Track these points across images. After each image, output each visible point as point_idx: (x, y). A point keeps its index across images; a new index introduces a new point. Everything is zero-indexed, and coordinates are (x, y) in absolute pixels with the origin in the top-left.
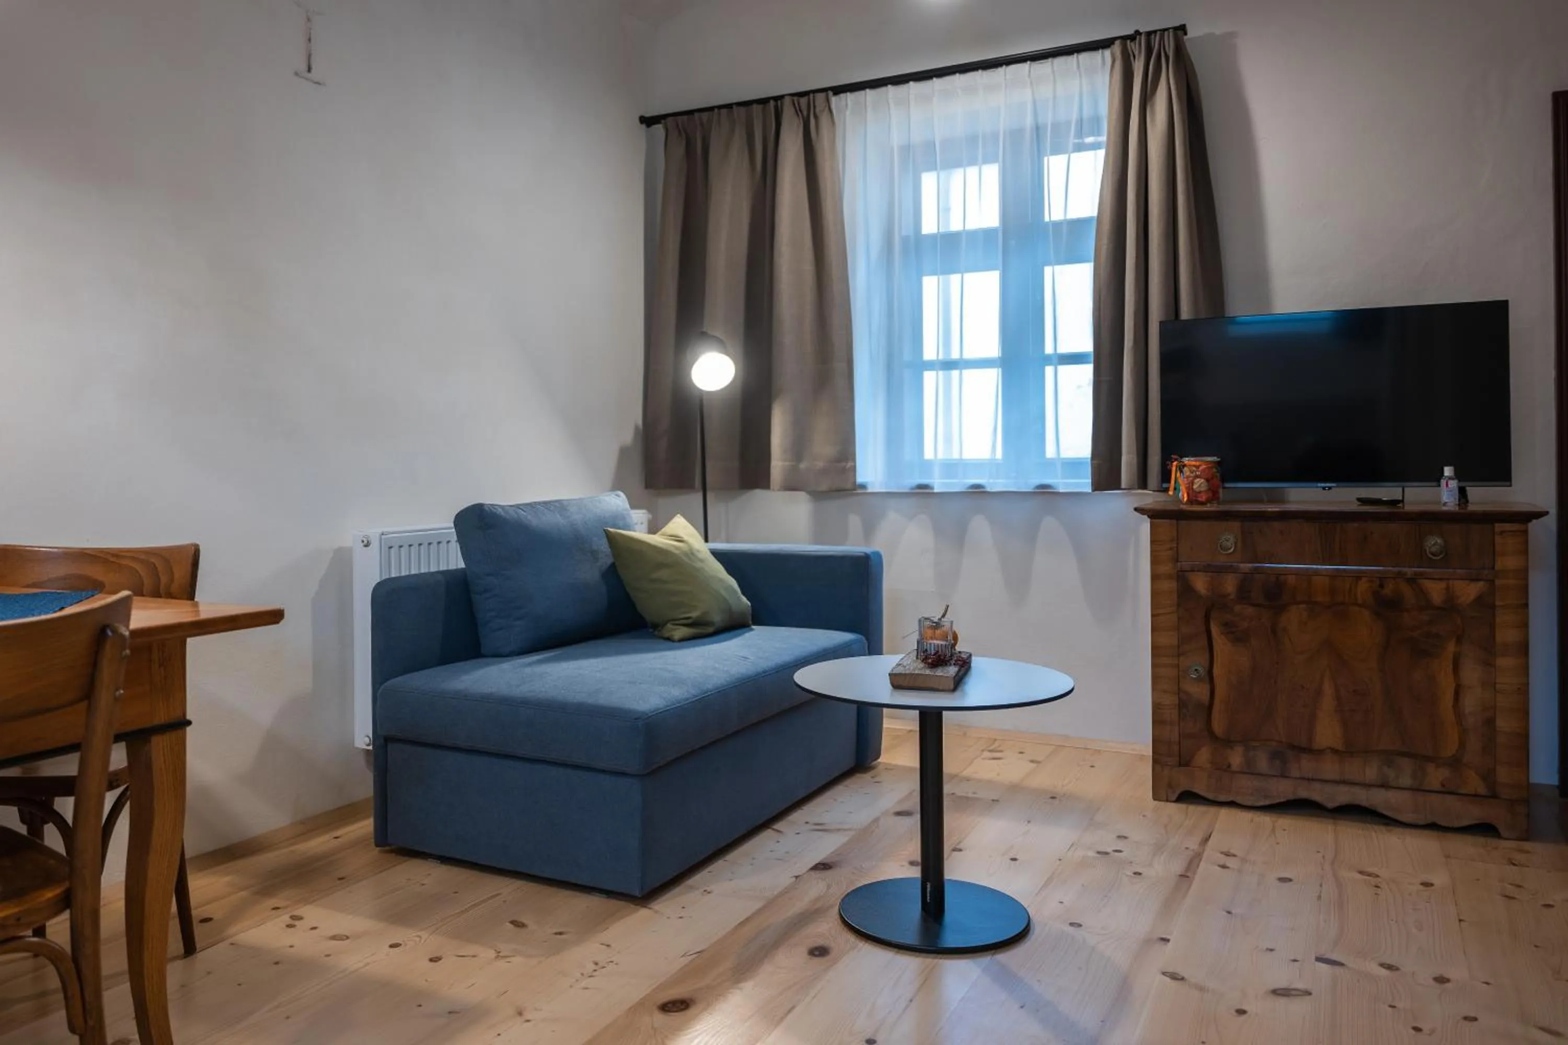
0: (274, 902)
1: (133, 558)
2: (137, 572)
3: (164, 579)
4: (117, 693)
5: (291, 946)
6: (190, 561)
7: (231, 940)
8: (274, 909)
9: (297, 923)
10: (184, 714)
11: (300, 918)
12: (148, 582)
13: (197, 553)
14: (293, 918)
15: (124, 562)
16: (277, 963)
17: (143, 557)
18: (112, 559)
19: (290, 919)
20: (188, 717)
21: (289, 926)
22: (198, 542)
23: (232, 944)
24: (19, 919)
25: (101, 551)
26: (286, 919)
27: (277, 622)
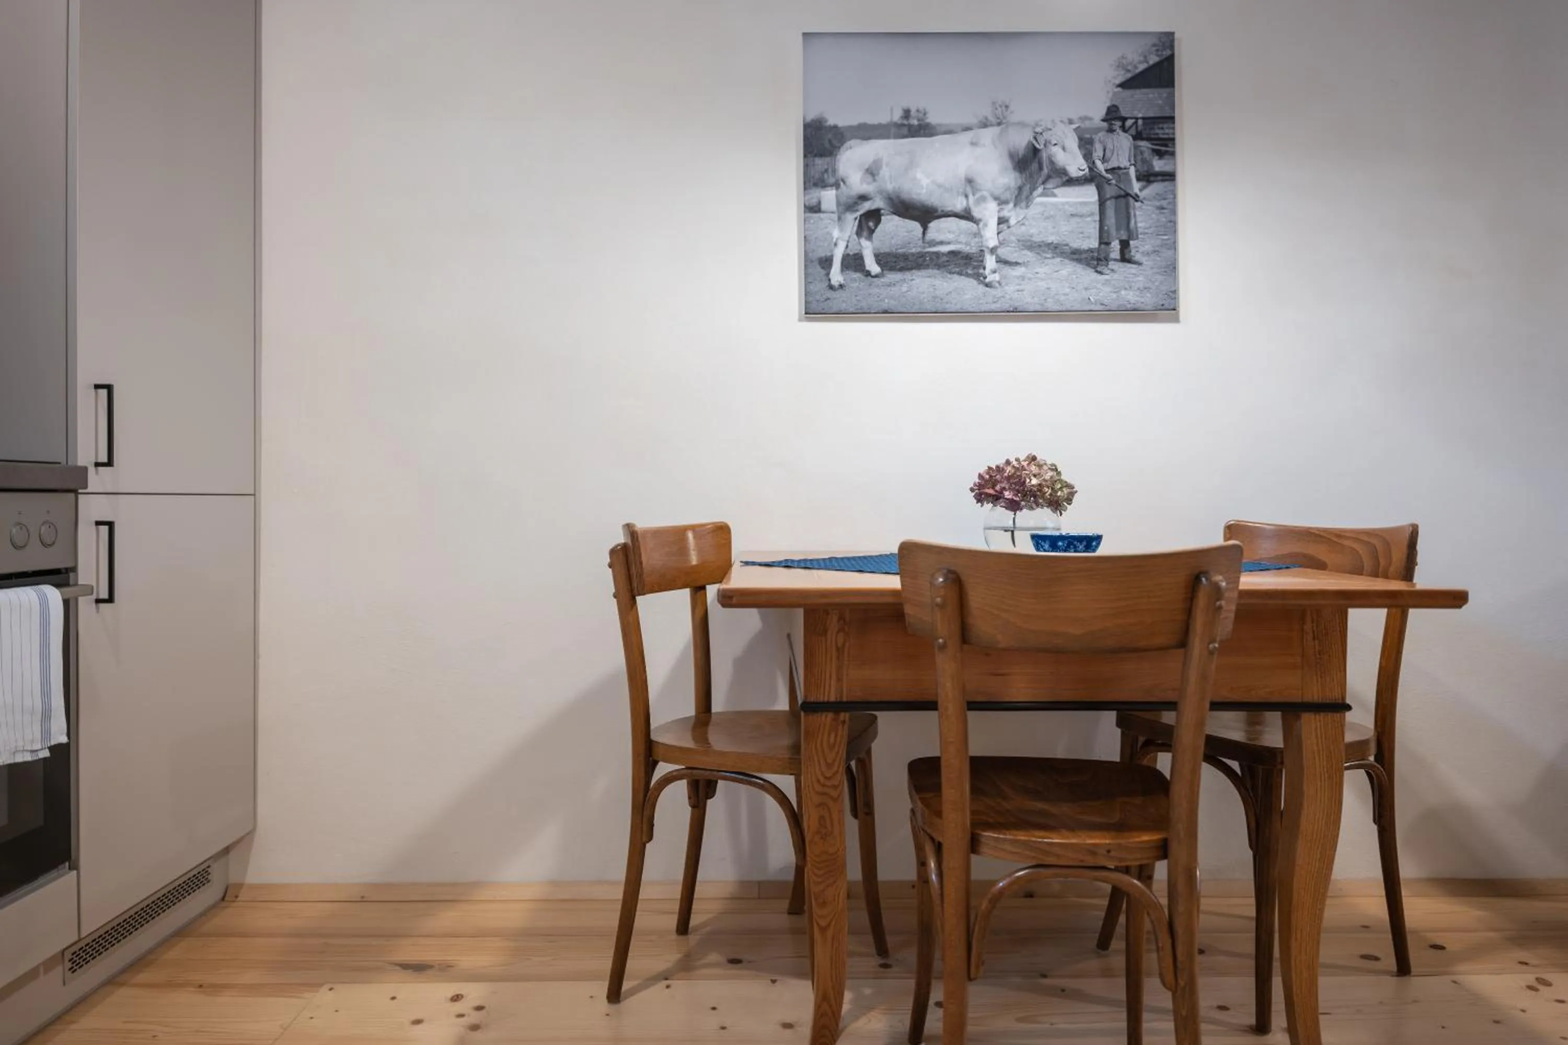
0: (1523, 955)
1: (1356, 540)
2: (1357, 552)
3: (1382, 562)
4: (1211, 646)
5: (1523, 1011)
6: (1405, 542)
7: (1455, 978)
8: (1521, 963)
9: (1541, 987)
10: (1344, 698)
11: (1548, 984)
12: (1367, 564)
13: (1414, 534)
14: (1540, 980)
15: (1347, 543)
16: (1497, 1022)
17: (1366, 538)
18: (1336, 540)
19: (1534, 980)
20: (1348, 701)
21: (1530, 988)
22: (1416, 522)
23: (1455, 982)
24: (1109, 851)
25: (1326, 530)
26: (1530, 978)
27: (1460, 607)
